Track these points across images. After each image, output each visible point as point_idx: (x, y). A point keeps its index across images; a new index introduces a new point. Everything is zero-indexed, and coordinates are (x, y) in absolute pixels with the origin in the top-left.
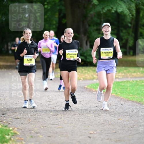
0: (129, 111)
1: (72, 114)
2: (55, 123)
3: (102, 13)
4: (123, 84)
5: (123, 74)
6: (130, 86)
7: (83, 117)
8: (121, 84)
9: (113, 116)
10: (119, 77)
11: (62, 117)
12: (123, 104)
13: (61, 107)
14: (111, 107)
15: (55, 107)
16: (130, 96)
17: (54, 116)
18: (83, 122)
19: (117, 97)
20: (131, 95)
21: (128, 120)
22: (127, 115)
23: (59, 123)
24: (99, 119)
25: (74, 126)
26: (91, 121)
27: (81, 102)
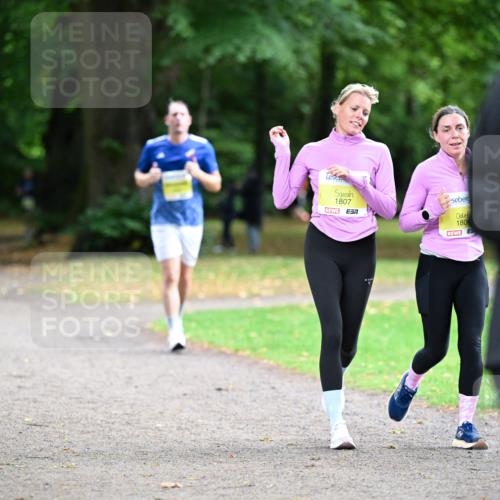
0: (297, 410)
1: (99, 422)
2: (42, 453)
3: (202, 65)
4: (277, 318)
5: (278, 283)
6: (302, 324)
7: (137, 433)
8: (269, 316)
9: (241, 427)
10: (264, 293)
11: (67, 432)
12: (276, 386)
13: (63, 398)
14: (237, 396)
15: (39, 398)
16: (302, 359)
17: (38, 428)
18: (140, 447)
19: (257, 363)
20: (305, 353)
21: (294, 443)
22: (292, 426)
23: (56, 450)
24: (193, 437)
25: (105, 464)
26: (165, 445)
27: (130, 378)
